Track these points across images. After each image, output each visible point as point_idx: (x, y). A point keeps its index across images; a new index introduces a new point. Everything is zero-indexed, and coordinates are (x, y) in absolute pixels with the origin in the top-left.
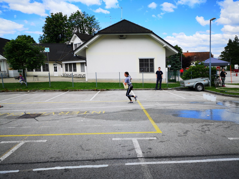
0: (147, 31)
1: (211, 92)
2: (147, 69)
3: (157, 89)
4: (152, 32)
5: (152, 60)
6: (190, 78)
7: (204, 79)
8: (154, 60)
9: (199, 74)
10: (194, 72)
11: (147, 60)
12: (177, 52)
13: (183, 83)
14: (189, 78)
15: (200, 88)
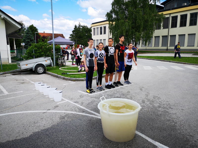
6: (33, 58)
7: (46, 59)
9: (43, 53)
12: (20, 27)
13: (19, 65)
14: (31, 58)
15: (40, 70)
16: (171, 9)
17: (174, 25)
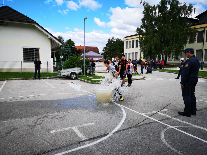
0: (31, 21)
1: (81, 80)
2: (31, 58)
3: (35, 78)
4: (35, 23)
5: (37, 50)
6: (69, 68)
7: (78, 69)
8: (40, 49)
9: (76, 65)
10: (72, 62)
11: (31, 50)
12: (61, 44)
13: (60, 73)
15: (74, 76)
16: (206, 23)
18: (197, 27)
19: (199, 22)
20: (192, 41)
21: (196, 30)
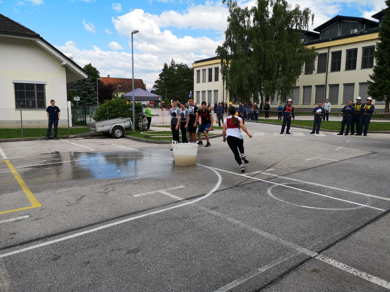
0: (29, 33)
2: (31, 103)
3: (49, 137)
5: (41, 87)
7: (125, 120)
10: (111, 109)
11: (30, 86)
12: (86, 76)
13: (94, 127)
14: (104, 119)
15: (118, 133)
16: (330, 40)
17: (336, 67)
18: (317, 46)
19: (321, 38)
20: (309, 71)
21: (315, 51)
